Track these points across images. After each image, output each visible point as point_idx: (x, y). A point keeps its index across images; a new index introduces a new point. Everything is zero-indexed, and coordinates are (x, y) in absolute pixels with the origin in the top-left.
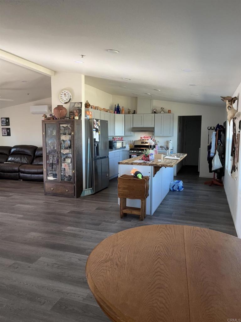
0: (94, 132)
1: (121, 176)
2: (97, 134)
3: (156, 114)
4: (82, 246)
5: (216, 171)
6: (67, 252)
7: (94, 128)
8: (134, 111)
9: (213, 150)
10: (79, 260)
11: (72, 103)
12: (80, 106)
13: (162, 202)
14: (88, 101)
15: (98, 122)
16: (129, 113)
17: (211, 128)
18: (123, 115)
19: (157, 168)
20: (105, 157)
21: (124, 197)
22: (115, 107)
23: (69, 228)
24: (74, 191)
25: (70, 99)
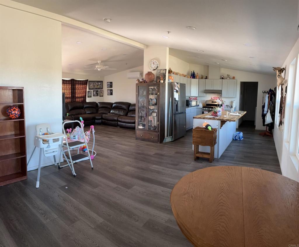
0: (175, 93)
1: (195, 128)
2: (177, 94)
3: (223, 80)
4: (164, 181)
5: (268, 125)
6: (153, 185)
7: (175, 89)
8: (206, 77)
9: (266, 109)
10: (162, 191)
11: (159, 70)
12: (164, 72)
13: (227, 148)
14: (171, 68)
15: (178, 85)
16: (202, 78)
17: (265, 92)
18: (197, 80)
19: (223, 122)
20: (182, 113)
21: (197, 144)
22: (191, 73)
23: (154, 166)
24: (158, 138)
25: (157, 67)
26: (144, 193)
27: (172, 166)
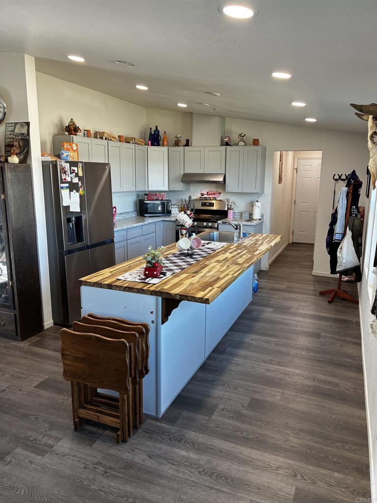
0: (65, 193)
3: (228, 147)
7: (62, 183)
8: (188, 141)
9: (339, 228)
11: (11, 125)
14: (74, 120)
15: (75, 169)
16: (177, 144)
17: (340, 177)
18: (165, 149)
20: (103, 243)
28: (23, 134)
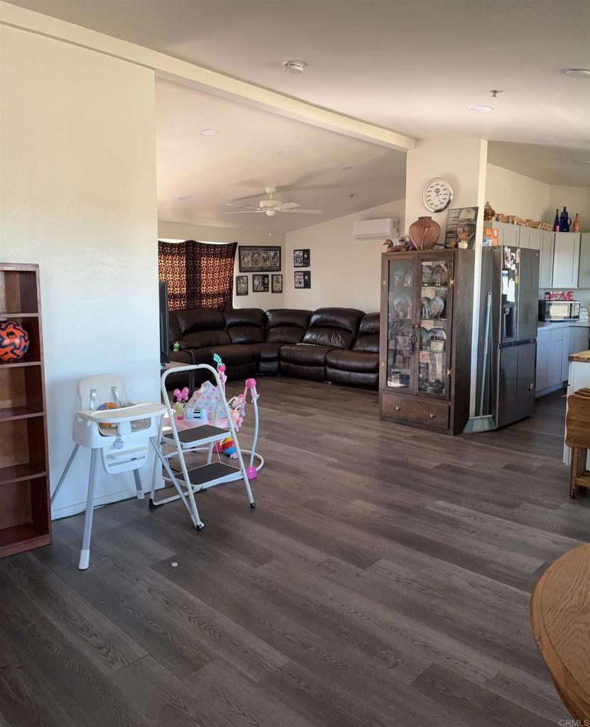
0: (505, 280)
2: (512, 283)
4: (475, 553)
6: (439, 560)
7: (504, 269)
10: (470, 584)
11: (454, 211)
12: (472, 216)
14: (490, 204)
15: (514, 254)
18: (576, 235)
20: (527, 342)
21: (580, 446)
22: (557, 216)
23: (440, 503)
24: (447, 418)
25: (449, 201)
26: (412, 583)
27: (499, 508)
28: (469, 220)
